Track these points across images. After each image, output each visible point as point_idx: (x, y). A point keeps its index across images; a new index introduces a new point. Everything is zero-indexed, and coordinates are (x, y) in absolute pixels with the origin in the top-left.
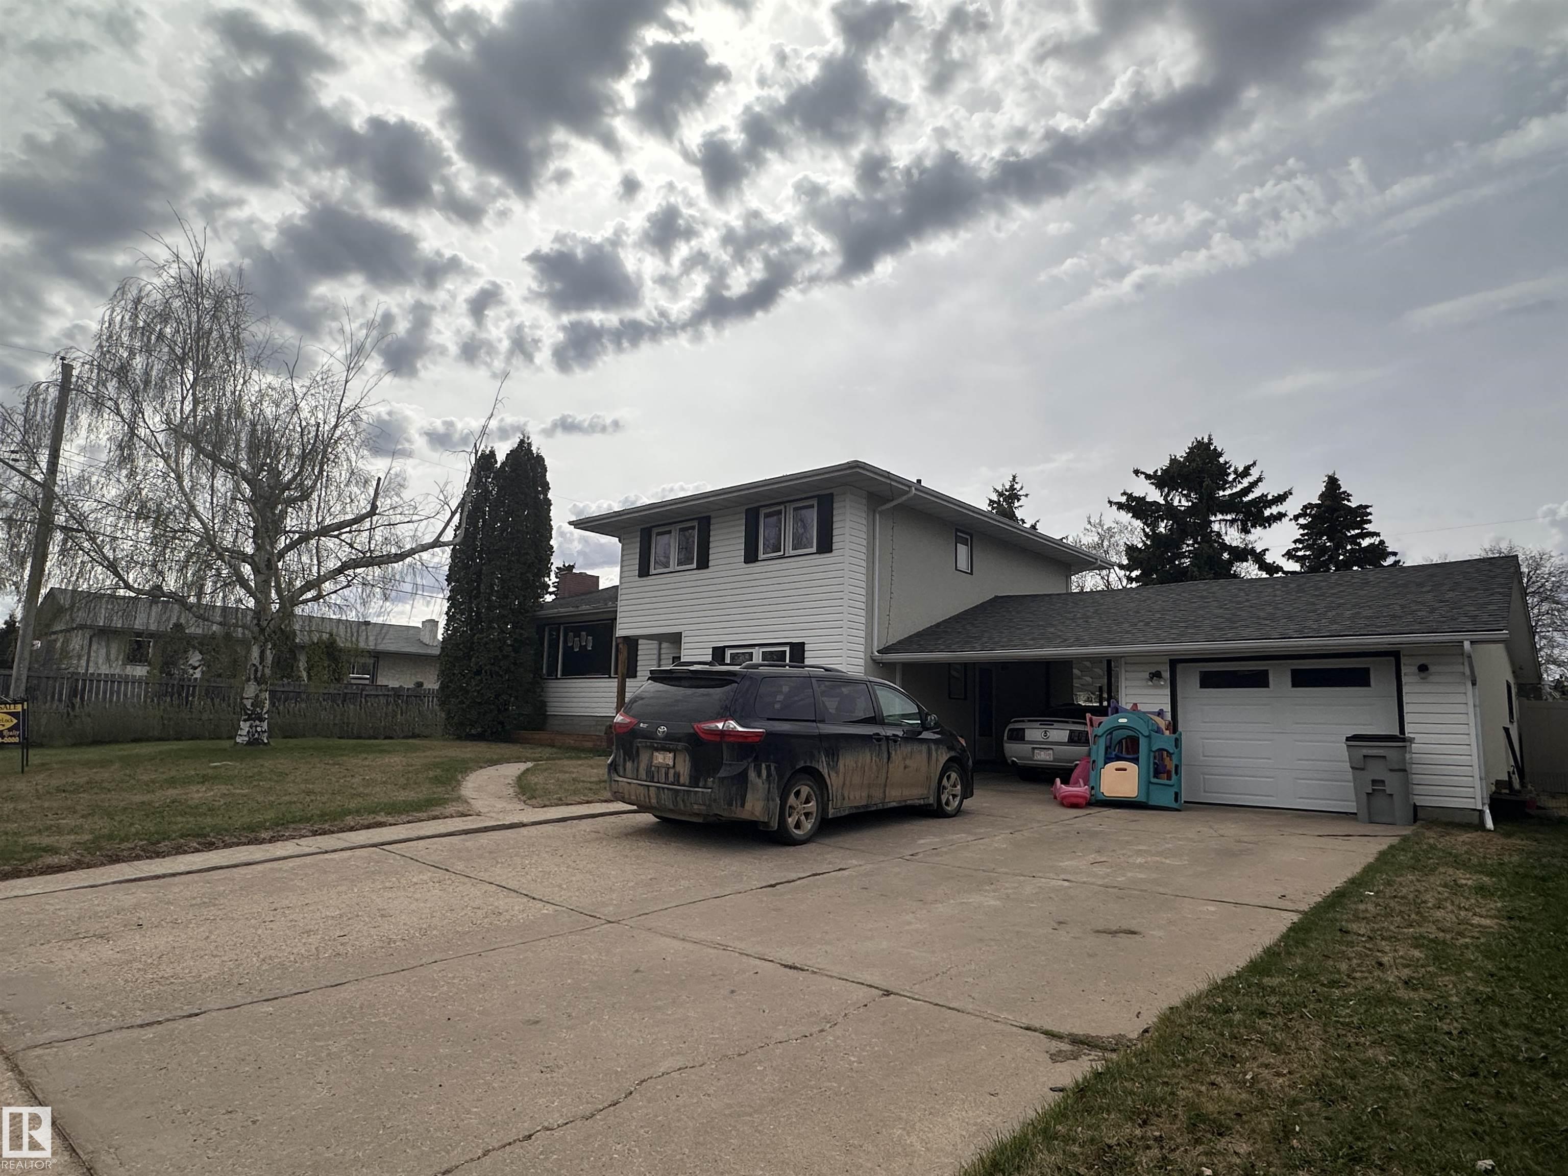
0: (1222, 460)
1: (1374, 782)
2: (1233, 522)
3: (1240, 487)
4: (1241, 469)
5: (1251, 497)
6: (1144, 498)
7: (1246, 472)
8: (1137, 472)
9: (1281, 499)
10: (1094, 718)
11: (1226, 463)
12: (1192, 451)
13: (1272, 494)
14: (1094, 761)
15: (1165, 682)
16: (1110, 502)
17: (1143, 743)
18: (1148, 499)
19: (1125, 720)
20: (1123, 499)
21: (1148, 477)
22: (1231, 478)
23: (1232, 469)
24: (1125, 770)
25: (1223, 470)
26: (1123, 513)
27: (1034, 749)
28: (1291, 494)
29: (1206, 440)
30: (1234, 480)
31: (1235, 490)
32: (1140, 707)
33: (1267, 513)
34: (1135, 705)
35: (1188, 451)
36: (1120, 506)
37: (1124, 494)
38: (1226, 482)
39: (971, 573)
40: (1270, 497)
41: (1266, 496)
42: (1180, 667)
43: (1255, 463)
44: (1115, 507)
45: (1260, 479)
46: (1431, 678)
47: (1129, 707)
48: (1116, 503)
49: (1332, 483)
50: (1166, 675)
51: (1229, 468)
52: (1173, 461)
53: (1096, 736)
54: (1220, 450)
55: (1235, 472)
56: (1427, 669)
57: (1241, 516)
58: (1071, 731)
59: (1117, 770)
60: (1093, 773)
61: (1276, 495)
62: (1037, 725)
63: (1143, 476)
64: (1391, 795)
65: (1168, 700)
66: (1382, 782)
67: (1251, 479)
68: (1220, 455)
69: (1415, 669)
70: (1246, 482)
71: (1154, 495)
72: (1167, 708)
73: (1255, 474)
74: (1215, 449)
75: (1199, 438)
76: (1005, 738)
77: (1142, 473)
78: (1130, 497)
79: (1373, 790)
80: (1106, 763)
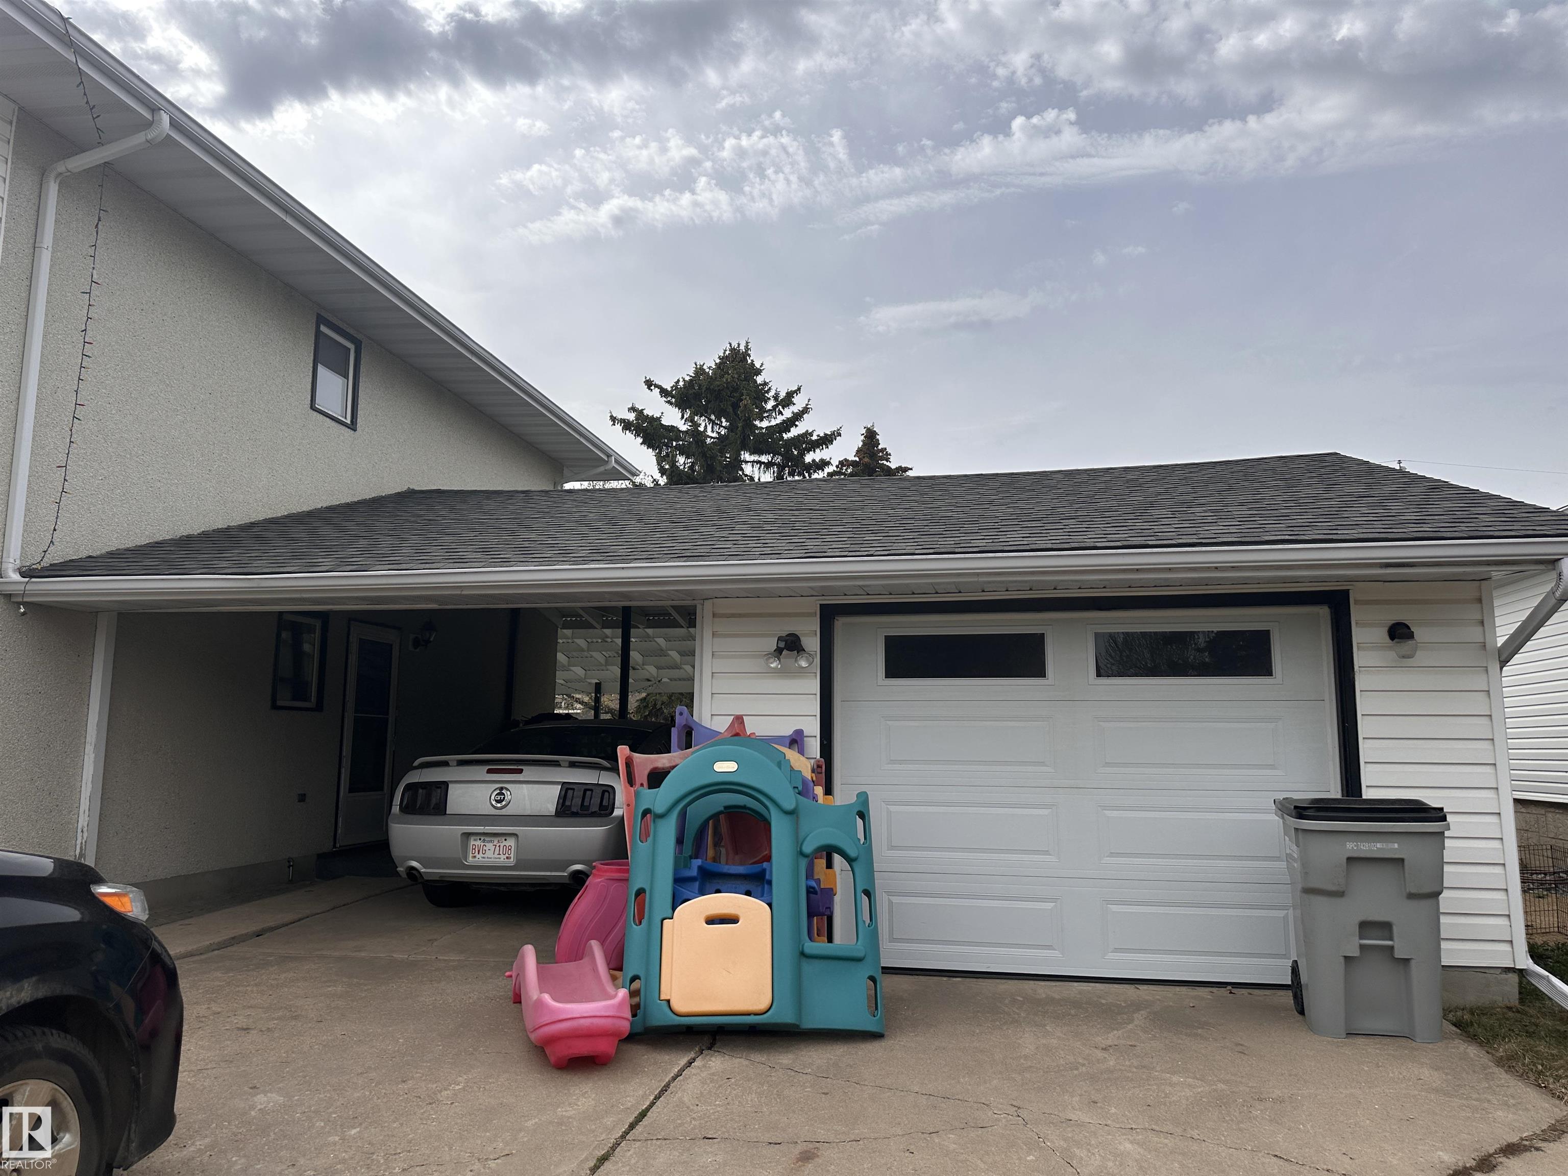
0: (759, 379)
1: (1366, 927)
2: (768, 465)
3: (780, 419)
4: (782, 395)
5: (794, 432)
6: (659, 419)
7: (788, 400)
8: (649, 384)
9: (827, 440)
10: (636, 756)
11: (765, 384)
12: (722, 365)
13: (820, 432)
14: (640, 892)
15: (809, 663)
16: (613, 419)
17: (780, 830)
18: (665, 422)
19: (731, 766)
20: (631, 417)
21: (664, 392)
22: (770, 405)
23: (772, 393)
24: (733, 920)
25: (760, 393)
26: (629, 435)
27: (467, 835)
28: (839, 435)
29: (742, 348)
30: (774, 407)
31: (773, 423)
32: (752, 726)
33: (809, 458)
34: (739, 719)
35: (718, 361)
36: (627, 426)
37: (633, 409)
38: (763, 410)
39: (353, 426)
40: (814, 438)
41: (811, 434)
42: (840, 623)
43: (799, 389)
44: (619, 427)
45: (806, 410)
46: (1421, 657)
47: (721, 725)
48: (622, 421)
49: (871, 436)
50: (812, 643)
51: (768, 392)
52: (700, 371)
53: (646, 812)
54: (758, 365)
55: (776, 397)
56: (1411, 636)
57: (778, 459)
58: (567, 788)
59: (711, 921)
60: (636, 932)
61: (822, 435)
62: (480, 772)
63: (657, 391)
64: (1407, 961)
65: (815, 707)
66: (1385, 928)
67: (795, 409)
68: (758, 372)
69: (1381, 634)
70: (788, 413)
71: (673, 417)
72: (812, 728)
73: (799, 402)
74: (752, 364)
75: (735, 345)
76: (396, 809)
77: (657, 386)
78: (640, 413)
79: (1362, 947)
80: (677, 901)
